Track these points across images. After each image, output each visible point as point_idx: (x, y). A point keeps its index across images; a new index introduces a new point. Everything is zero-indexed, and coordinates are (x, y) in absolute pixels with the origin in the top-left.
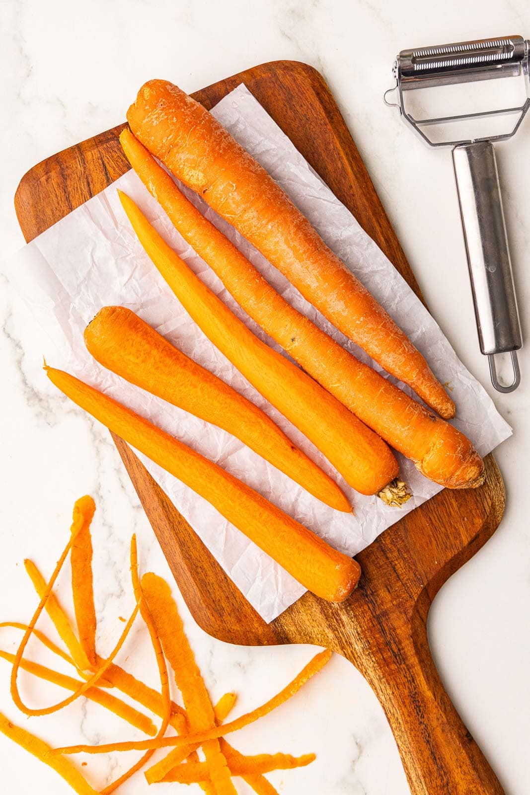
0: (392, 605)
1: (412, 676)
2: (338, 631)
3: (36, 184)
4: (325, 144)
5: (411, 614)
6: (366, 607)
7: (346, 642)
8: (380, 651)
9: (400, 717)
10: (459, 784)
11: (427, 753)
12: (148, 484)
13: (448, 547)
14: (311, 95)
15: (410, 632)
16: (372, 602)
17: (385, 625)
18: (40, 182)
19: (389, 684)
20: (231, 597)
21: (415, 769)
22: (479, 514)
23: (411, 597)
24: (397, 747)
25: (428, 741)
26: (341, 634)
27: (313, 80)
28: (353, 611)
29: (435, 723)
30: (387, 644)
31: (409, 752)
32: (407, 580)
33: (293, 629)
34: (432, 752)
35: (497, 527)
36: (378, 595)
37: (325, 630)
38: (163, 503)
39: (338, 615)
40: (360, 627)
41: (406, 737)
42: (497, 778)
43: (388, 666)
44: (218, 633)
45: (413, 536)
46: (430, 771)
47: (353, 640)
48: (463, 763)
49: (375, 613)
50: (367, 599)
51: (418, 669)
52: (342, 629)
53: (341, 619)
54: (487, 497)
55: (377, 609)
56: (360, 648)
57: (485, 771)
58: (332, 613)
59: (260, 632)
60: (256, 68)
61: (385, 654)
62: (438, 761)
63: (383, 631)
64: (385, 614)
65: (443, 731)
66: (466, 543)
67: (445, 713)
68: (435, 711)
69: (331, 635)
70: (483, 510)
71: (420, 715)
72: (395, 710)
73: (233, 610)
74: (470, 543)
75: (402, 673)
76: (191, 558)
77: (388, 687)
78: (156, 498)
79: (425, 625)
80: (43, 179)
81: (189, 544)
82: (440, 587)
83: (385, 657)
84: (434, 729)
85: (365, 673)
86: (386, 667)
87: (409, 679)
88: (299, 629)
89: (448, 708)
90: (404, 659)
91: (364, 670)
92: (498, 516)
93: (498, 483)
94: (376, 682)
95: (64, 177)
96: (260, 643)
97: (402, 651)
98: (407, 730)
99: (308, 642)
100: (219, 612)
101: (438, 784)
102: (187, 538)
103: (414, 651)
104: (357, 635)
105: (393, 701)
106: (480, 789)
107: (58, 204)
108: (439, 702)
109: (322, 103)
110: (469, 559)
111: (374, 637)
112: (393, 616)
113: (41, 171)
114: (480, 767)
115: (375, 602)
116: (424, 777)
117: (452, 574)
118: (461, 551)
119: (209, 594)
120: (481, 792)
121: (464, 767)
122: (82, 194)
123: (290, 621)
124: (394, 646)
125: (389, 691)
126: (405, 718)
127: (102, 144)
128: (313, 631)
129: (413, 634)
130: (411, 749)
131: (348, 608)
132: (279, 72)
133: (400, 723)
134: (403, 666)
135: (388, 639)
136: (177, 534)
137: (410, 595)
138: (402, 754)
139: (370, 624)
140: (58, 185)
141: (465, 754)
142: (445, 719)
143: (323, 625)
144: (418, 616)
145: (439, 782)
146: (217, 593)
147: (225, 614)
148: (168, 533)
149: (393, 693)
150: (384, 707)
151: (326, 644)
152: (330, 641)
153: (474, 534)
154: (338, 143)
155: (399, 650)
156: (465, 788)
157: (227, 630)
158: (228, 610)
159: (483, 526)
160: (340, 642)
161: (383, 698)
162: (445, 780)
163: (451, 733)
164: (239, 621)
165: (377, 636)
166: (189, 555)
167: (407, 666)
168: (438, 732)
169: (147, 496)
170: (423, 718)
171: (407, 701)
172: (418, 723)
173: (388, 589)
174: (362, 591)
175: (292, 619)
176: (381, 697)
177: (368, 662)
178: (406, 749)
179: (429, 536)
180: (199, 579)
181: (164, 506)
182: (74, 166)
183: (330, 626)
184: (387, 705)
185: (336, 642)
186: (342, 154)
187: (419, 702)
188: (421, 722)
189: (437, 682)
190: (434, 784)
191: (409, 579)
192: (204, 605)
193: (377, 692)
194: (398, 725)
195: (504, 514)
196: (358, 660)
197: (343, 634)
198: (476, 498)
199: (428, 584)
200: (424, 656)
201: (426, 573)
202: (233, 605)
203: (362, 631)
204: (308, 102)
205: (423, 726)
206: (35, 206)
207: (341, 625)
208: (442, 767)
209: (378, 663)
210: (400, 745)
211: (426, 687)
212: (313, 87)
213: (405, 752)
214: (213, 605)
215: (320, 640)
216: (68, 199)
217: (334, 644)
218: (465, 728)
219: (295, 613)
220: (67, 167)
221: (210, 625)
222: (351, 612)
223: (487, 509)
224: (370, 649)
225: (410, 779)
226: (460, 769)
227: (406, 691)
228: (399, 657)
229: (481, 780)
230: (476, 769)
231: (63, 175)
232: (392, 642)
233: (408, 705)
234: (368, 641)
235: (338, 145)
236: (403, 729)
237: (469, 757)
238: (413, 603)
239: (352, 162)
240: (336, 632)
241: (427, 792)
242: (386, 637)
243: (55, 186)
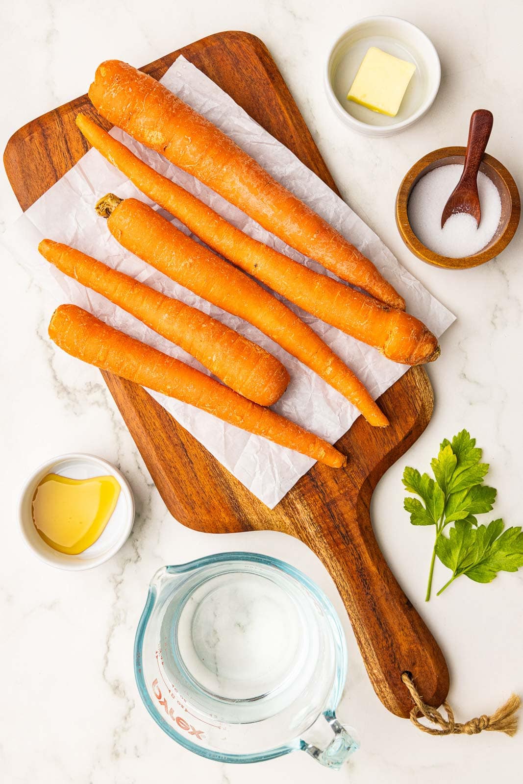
0: (339, 494)
1: (359, 555)
2: (293, 518)
3: (21, 144)
4: (269, 101)
5: (356, 501)
6: (317, 497)
7: (301, 527)
8: (331, 533)
9: (349, 590)
10: (402, 644)
11: (374, 619)
12: (126, 397)
13: (386, 443)
14: (255, 60)
15: (356, 516)
16: (322, 492)
17: (334, 511)
18: (25, 142)
19: (339, 562)
20: (201, 492)
21: (364, 633)
22: (412, 414)
23: (355, 487)
24: (348, 616)
25: (374, 609)
26: (296, 521)
27: (256, 47)
28: (306, 501)
29: (379, 594)
30: (337, 527)
31: (359, 619)
32: (352, 472)
33: (255, 517)
34: (378, 619)
35: (427, 425)
36: (327, 486)
37: (283, 517)
38: (139, 414)
39: (294, 504)
40: (313, 513)
41: (355, 606)
42: (434, 638)
43: (337, 546)
44: (191, 524)
45: (355, 434)
46: (376, 635)
47: (307, 525)
48: (405, 626)
49: (325, 501)
50: (318, 490)
51: (363, 548)
52: (298, 516)
53: (296, 508)
54: (418, 398)
55: (327, 497)
56: (313, 531)
57: (424, 633)
58: (288, 502)
59: (227, 521)
60: (207, 38)
61: (335, 536)
62: (383, 625)
63: (333, 516)
64: (334, 502)
65: (387, 600)
66: (401, 438)
67: (388, 585)
68: (379, 583)
69: (288, 521)
70: (415, 410)
71: (366, 588)
72: (345, 584)
73: (203, 503)
74: (405, 439)
75: (350, 552)
76: (165, 460)
77: (338, 564)
78: (133, 409)
79: (369, 511)
80: (27, 139)
81: (163, 448)
82: (381, 477)
83: (334, 538)
84: (378, 598)
85: (318, 553)
86: (336, 547)
87: (356, 556)
88: (260, 517)
89: (391, 580)
90: (352, 540)
91: (317, 551)
92: (428, 415)
93: (427, 386)
94: (328, 560)
95: (45, 136)
96: (227, 531)
97: (349, 533)
98: (355, 600)
99: (268, 529)
100: (191, 505)
101: (384, 645)
102: (161, 443)
103: (359, 533)
104: (310, 521)
105: (343, 576)
106: (420, 648)
107: (41, 160)
108: (383, 576)
109: (264, 65)
110: (404, 453)
111: (325, 522)
112: (340, 503)
113: (25, 132)
114: (419, 629)
115: (324, 492)
116: (372, 640)
117: (390, 467)
118: (397, 446)
119: (182, 490)
120: (421, 650)
121: (406, 630)
122: (61, 151)
123: (252, 510)
124: (342, 529)
125: (340, 568)
126: (354, 590)
127: (77, 108)
128: (272, 518)
129: (358, 518)
130: (360, 617)
131: (302, 498)
132: (227, 41)
133: (349, 595)
134: (351, 545)
135: (337, 523)
136: (152, 439)
137: (354, 485)
138: (352, 621)
139: (321, 511)
140: (40, 144)
141: (406, 619)
142: (388, 591)
143: (281, 513)
144: (362, 503)
145: (384, 643)
146: (189, 489)
147: (196, 507)
148: (144, 440)
149: (343, 569)
150: (335, 582)
151: (283, 530)
152: (287, 526)
153: (408, 431)
154: (279, 99)
155: (347, 532)
156: (407, 647)
157: (198, 520)
158: (199, 503)
159: (415, 423)
160: (296, 527)
161: (334, 574)
162: (390, 642)
163: (394, 602)
164: (209, 512)
165: (328, 521)
166: (163, 457)
167: (354, 545)
168: (383, 601)
169: (125, 408)
170: (370, 589)
171: (355, 576)
172: (365, 593)
173: (335, 480)
174: (313, 483)
175: (254, 509)
176: (333, 573)
177: (321, 544)
178: (356, 617)
179: (369, 434)
180: (173, 478)
181: (140, 416)
182: (53, 127)
183: (287, 514)
184: (338, 580)
185: (293, 527)
186: (283, 108)
187: (365, 576)
188: (368, 593)
189: (380, 558)
190: (380, 647)
191: (353, 471)
192: (177, 500)
193: (329, 569)
194: (348, 596)
195: (433, 413)
196: (312, 542)
197: (298, 520)
198: (408, 400)
199: (370, 475)
200: (369, 537)
201: (368, 466)
202: (203, 498)
203: (315, 517)
204: (252, 65)
205: (369, 597)
206: (21, 163)
207: (296, 512)
208: (387, 631)
209: (329, 544)
210: (350, 614)
211: (371, 562)
212: (257, 53)
213: (355, 620)
214: (186, 499)
215: (279, 526)
216: (49, 155)
217: (291, 530)
218: (406, 597)
219: (256, 503)
220: (47, 128)
221: (184, 517)
222: (305, 501)
223: (418, 408)
224: (322, 532)
225: (360, 643)
226: (402, 632)
227: (354, 567)
228: (347, 539)
229: (420, 640)
230: (416, 632)
231: (44, 135)
232: (340, 525)
233: (355, 578)
234: (320, 525)
235: (280, 102)
236: (352, 600)
237: (410, 622)
238: (357, 492)
239: (292, 115)
240: (292, 519)
241: (374, 653)
242: (334, 521)
243: (38, 145)
